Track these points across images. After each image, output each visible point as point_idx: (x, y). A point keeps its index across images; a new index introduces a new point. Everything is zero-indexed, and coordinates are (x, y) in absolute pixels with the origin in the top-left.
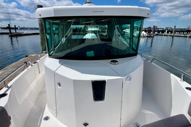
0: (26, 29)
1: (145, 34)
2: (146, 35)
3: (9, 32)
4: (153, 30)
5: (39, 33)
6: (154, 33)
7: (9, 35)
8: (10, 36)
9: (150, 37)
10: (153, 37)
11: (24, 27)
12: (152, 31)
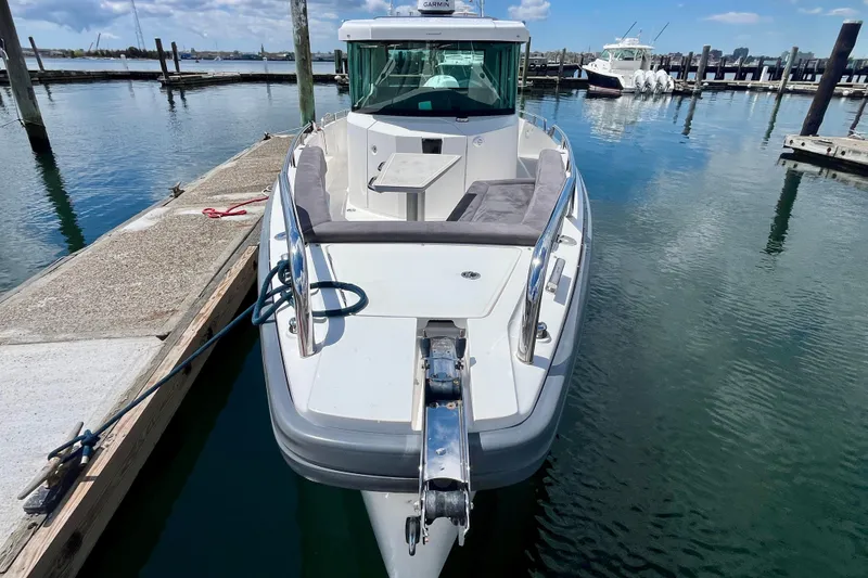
0: (209, 57)
1: (665, 83)
2: (668, 85)
3: (159, 69)
4: (702, 66)
5: (294, 76)
6: (705, 78)
7: (162, 82)
8: (164, 85)
9: (686, 94)
10: (698, 95)
11: (193, 50)
12: (694, 69)
